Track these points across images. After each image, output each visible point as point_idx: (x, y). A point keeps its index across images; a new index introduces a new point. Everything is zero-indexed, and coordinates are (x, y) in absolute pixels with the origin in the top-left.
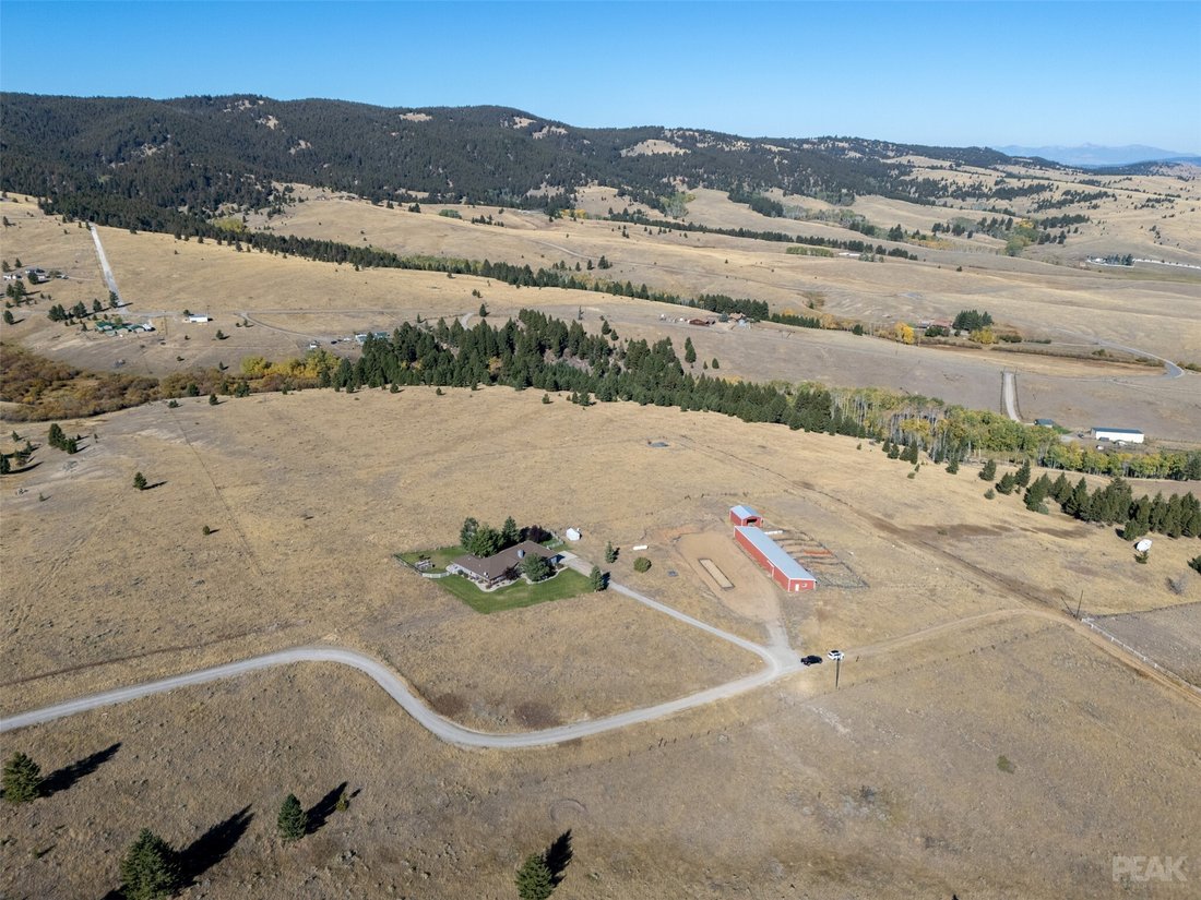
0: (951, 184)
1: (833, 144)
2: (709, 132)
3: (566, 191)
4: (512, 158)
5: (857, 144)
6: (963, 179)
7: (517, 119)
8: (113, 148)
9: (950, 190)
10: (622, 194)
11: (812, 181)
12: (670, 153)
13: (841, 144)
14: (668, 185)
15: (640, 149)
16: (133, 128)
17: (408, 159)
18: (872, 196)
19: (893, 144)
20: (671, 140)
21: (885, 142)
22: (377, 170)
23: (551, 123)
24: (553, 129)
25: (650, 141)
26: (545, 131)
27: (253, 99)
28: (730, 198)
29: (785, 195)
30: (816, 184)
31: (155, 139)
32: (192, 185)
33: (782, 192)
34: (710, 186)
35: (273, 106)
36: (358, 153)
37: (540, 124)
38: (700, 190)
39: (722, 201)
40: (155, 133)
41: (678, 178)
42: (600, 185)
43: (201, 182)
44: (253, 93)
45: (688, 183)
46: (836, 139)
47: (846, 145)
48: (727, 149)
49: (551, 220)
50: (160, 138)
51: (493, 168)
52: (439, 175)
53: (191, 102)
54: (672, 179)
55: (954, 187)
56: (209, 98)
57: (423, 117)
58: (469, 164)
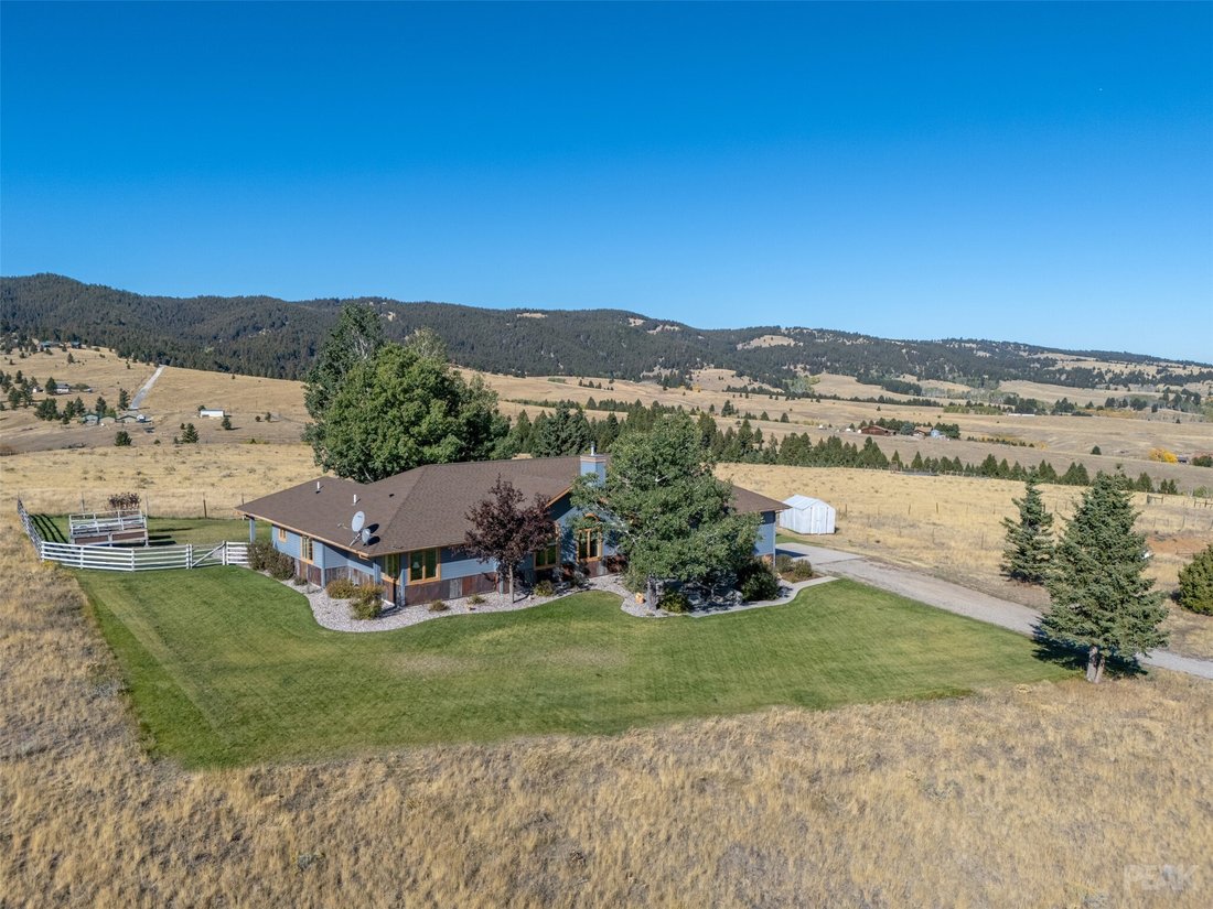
0: (1106, 372)
1: (960, 346)
2: (827, 331)
3: (681, 372)
4: (625, 346)
5: (984, 345)
6: (1117, 368)
7: (631, 320)
8: (232, 331)
9: (1107, 378)
10: (740, 375)
11: (947, 369)
12: (789, 345)
13: (967, 345)
14: (789, 370)
15: (755, 343)
16: (255, 315)
17: (520, 345)
18: (1018, 381)
19: (1025, 345)
20: (789, 336)
21: (1015, 343)
22: (489, 354)
23: (665, 323)
24: (668, 327)
25: (766, 337)
26: (659, 329)
27: (377, 301)
28: (858, 381)
29: (918, 380)
30: (951, 371)
31: (273, 325)
32: (295, 355)
33: (916, 378)
34: (835, 371)
35: (394, 305)
36: (471, 340)
37: (655, 324)
38: (824, 375)
39: (850, 383)
40: (274, 318)
41: (799, 366)
42: (715, 368)
43: (304, 351)
44: (379, 296)
45: (810, 370)
46: (961, 341)
47: (974, 346)
48: (848, 343)
49: (665, 389)
50: (278, 323)
51: (605, 354)
52: (550, 358)
53: (319, 303)
54: (792, 367)
55: (1110, 375)
56: (337, 301)
57: (539, 316)
58: (582, 351)
